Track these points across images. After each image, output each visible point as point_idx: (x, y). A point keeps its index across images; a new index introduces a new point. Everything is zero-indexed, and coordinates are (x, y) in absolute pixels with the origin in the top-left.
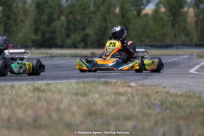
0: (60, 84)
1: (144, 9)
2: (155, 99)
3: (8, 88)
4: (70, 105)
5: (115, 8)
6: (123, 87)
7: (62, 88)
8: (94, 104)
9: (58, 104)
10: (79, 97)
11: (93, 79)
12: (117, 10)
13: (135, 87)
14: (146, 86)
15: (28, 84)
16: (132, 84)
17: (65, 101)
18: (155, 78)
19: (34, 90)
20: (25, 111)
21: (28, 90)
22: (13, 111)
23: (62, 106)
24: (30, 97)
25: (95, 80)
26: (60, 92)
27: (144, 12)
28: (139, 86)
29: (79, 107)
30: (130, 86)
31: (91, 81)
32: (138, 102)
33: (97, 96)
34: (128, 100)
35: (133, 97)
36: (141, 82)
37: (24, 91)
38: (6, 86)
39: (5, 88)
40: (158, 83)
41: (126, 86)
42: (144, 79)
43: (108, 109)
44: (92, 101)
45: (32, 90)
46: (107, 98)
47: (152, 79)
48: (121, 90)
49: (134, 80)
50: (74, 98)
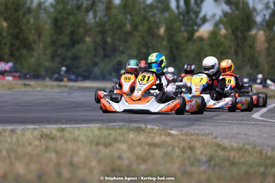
0: (76, 130)
1: (197, 30)
2: (201, 153)
3: (7, 133)
4: (87, 158)
5: (159, 28)
6: (161, 135)
7: (79, 136)
8: (120, 157)
9: (72, 156)
10: (101, 148)
11: (121, 124)
12: (162, 31)
13: (177, 135)
14: (191, 135)
15: (35, 129)
16: (172, 132)
17: (82, 153)
18: (205, 125)
19: (42, 136)
20: (28, 165)
21: (34, 137)
22: (11, 164)
23: (76, 160)
24: (36, 147)
25: (124, 126)
26: (75, 140)
27: (197, 34)
28: (182, 134)
29: (99, 162)
30: (170, 135)
31: (118, 127)
32: (178, 156)
33: (124, 147)
34: (166, 154)
35: (173, 149)
36: (185, 130)
37: (29, 139)
38: (5, 131)
39: (3, 134)
40: (207, 132)
41: (165, 135)
42: (189, 125)
43: (138, 165)
44: (116, 154)
45: (39, 136)
46: (138, 150)
47: (200, 125)
48: (157, 139)
49: (176, 127)
50: (94, 149)
